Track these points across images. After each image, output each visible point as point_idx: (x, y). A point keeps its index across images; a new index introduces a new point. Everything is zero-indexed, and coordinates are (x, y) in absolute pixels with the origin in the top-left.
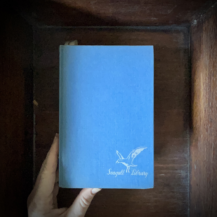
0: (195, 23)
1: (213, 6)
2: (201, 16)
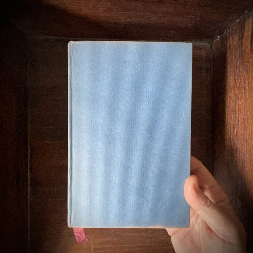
0: (218, 39)
2: (225, 31)
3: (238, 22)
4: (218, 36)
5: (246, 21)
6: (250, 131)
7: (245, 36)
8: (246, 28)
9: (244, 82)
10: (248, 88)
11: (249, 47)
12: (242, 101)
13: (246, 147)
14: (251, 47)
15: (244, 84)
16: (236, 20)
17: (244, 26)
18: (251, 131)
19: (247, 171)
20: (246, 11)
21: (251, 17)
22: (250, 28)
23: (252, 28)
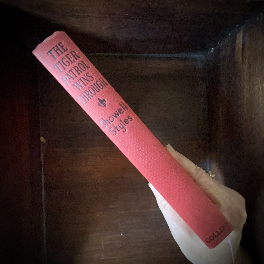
0: (212, 51)
1: (230, 34)
2: (218, 44)
3: (230, 35)
4: (212, 49)
5: (237, 35)
7: (237, 48)
8: (238, 41)
11: (241, 59)
16: (229, 33)
17: (236, 39)
20: (237, 26)
21: (241, 32)
22: (241, 41)
23: (243, 41)
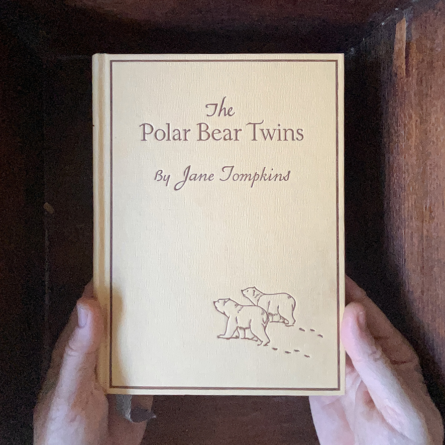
0: (352, 54)
2: (363, 41)
3: (385, 25)
4: (352, 49)
5: (397, 25)
6: (410, 206)
7: (396, 48)
8: (398, 36)
9: (397, 122)
10: (404, 135)
11: (404, 67)
12: (394, 155)
13: (405, 231)
14: (407, 66)
15: (397, 126)
16: (381, 23)
18: (412, 204)
19: (407, 272)
20: (396, 9)
21: (404, 19)
22: (405, 36)
23: (407, 36)
